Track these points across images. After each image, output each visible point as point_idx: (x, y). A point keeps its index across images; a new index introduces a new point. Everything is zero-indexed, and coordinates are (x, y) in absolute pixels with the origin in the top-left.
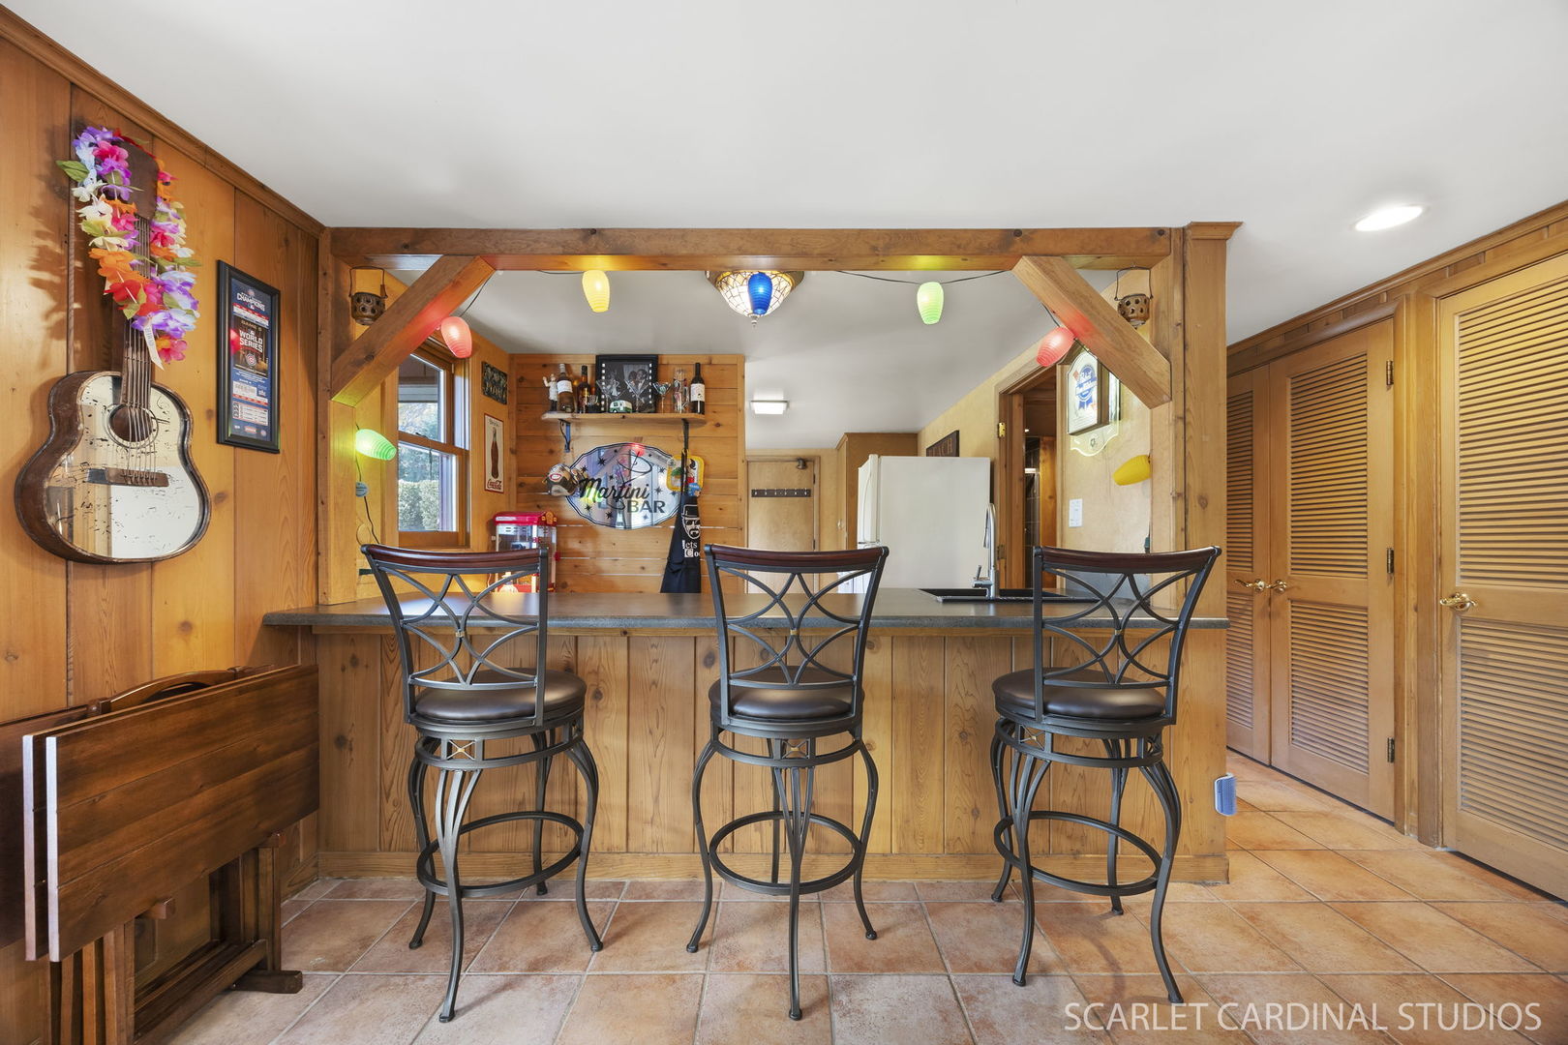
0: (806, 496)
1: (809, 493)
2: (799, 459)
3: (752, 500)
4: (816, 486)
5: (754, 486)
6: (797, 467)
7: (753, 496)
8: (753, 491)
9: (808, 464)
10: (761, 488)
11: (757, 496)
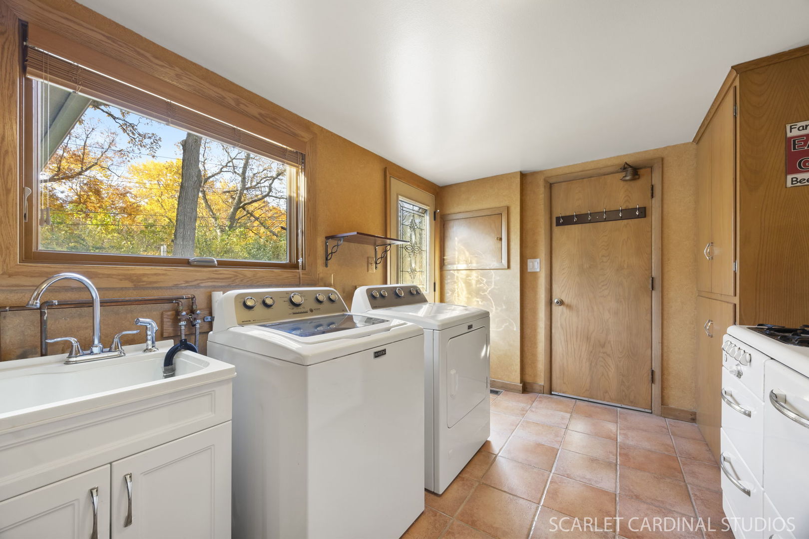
0: (638, 217)
1: (643, 212)
2: (625, 167)
3: (557, 230)
4: (656, 203)
5: (559, 212)
6: (623, 180)
7: (558, 224)
8: (558, 219)
9: (641, 172)
10: (568, 214)
11: (563, 224)
